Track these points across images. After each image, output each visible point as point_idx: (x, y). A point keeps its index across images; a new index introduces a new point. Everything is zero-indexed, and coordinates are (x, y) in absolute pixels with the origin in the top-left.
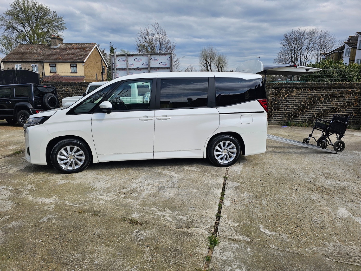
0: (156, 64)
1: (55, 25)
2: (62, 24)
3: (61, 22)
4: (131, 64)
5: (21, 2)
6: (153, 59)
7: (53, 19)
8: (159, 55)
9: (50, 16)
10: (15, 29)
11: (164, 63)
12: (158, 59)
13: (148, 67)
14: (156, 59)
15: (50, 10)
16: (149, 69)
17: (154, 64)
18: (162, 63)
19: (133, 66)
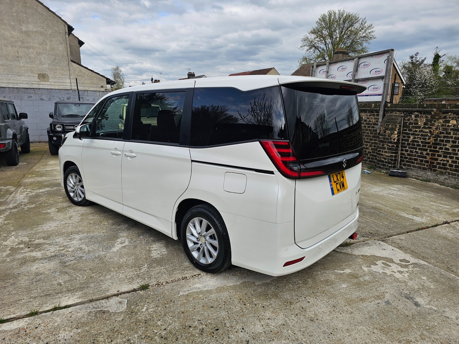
1: (361, 35)
2: (370, 33)
3: (370, 31)
4: (333, 76)
5: (327, 16)
6: (363, 64)
7: (360, 28)
9: (357, 26)
10: (316, 48)
11: (378, 70)
12: (369, 64)
14: (366, 63)
15: (358, 18)
17: (362, 73)
18: (374, 70)
19: (335, 78)
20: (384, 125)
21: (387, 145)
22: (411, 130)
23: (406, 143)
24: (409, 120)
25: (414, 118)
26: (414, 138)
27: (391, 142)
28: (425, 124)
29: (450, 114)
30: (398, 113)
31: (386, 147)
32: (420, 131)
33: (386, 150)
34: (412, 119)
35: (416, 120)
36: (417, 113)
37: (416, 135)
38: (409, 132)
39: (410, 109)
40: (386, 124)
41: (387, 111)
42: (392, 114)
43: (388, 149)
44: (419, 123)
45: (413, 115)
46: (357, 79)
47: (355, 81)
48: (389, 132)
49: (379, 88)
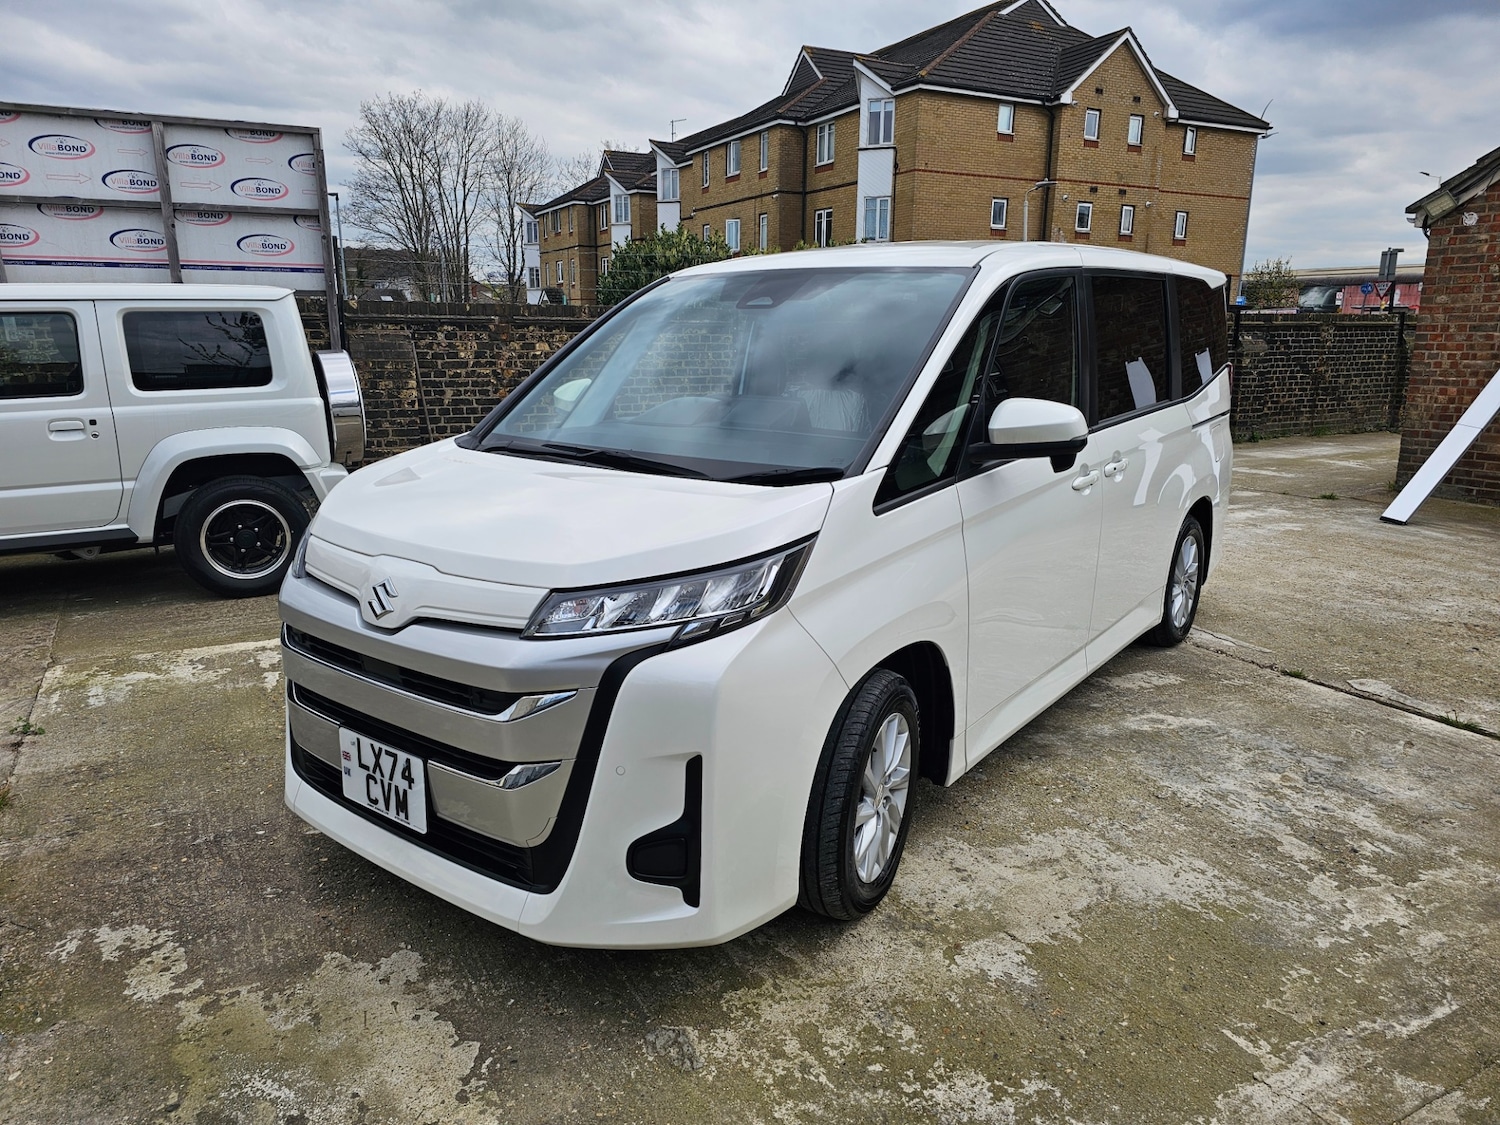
0: (213, 186)
4: (8, 169)
6: (188, 151)
11: (267, 185)
12: (219, 158)
14: (203, 152)
16: (166, 210)
17: (191, 185)
18: (252, 184)
19: (22, 182)
20: (366, 364)
21: (392, 423)
22: (443, 374)
23: (437, 408)
24: (430, 346)
25: (445, 342)
26: (459, 393)
27: (403, 413)
28: (478, 355)
29: (531, 328)
30: (390, 327)
31: (390, 430)
32: (468, 375)
33: (391, 438)
34: (439, 344)
35: (450, 345)
36: (450, 328)
37: (461, 385)
38: (437, 379)
39: (427, 316)
40: (373, 363)
41: (353, 322)
42: (371, 331)
43: (396, 433)
44: (462, 354)
45: (439, 334)
46: (180, 205)
47: (174, 210)
48: (387, 383)
49: (289, 246)
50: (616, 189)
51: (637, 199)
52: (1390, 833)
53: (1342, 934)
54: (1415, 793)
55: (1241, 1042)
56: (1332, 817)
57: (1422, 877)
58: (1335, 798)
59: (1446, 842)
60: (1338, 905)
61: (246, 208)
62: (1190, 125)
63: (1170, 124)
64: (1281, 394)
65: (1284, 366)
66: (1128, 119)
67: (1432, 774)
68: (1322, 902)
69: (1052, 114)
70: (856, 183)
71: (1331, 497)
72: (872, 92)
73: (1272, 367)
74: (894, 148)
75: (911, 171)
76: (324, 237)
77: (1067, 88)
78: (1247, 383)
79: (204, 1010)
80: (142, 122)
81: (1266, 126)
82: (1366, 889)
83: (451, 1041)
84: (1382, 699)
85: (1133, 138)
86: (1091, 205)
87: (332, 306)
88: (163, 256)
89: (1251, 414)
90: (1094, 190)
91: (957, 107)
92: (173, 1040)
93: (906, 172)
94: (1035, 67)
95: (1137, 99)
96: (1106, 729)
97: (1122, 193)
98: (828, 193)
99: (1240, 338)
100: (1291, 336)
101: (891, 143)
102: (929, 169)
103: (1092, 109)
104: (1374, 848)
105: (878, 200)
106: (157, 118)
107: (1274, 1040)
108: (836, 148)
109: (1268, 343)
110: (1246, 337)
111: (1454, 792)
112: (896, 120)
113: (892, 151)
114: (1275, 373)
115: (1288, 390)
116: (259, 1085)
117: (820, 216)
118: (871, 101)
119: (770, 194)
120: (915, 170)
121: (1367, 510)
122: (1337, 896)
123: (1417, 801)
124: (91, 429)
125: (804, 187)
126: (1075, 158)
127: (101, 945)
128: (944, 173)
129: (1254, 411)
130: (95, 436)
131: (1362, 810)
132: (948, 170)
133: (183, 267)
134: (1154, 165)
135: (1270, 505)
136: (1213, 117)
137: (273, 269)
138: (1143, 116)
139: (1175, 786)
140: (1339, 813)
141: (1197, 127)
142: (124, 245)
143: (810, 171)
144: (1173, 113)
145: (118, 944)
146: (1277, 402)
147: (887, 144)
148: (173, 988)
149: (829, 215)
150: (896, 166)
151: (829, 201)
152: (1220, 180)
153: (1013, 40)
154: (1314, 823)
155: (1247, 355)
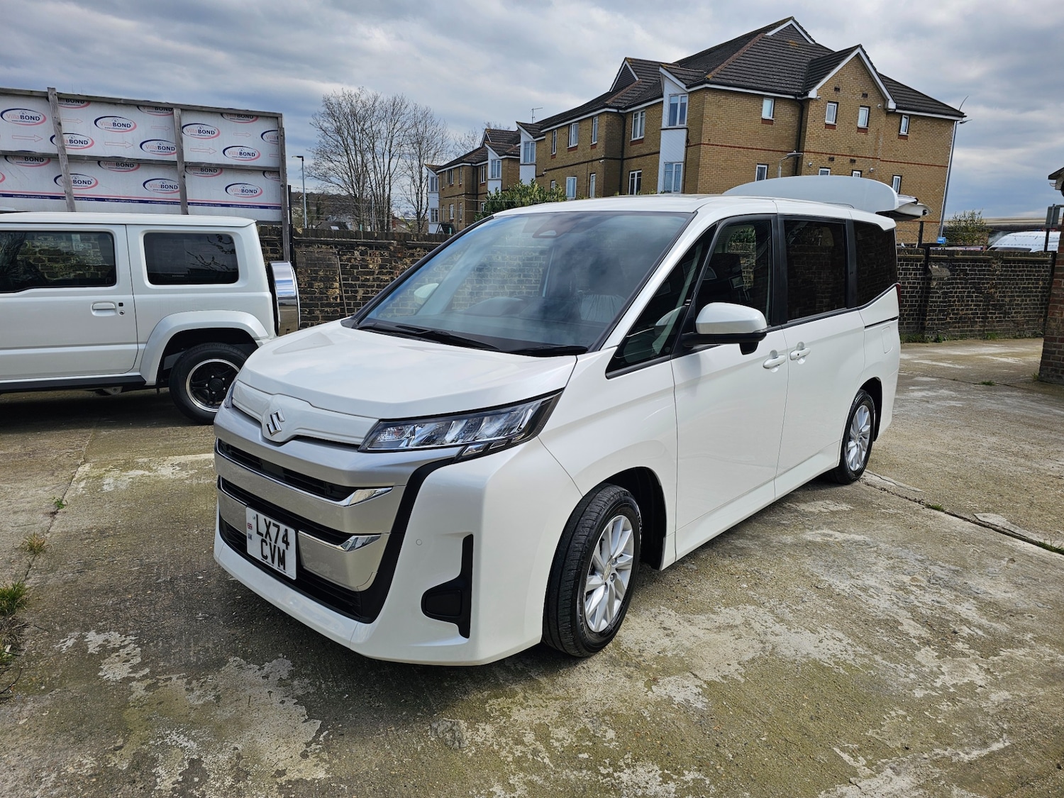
0: (211, 151)
4: (78, 138)
6: (196, 128)
8: (222, 114)
11: (246, 150)
12: (216, 133)
13: (174, 158)
14: (206, 128)
16: (181, 167)
17: (197, 149)
18: (237, 150)
19: (89, 147)
20: (306, 271)
21: (322, 312)
22: (358, 279)
23: (352, 302)
24: (349, 260)
25: (359, 257)
26: (367, 292)
27: (329, 305)
28: (381, 267)
29: (418, 249)
30: (323, 246)
31: (320, 315)
32: (374, 280)
33: (320, 321)
34: (356, 259)
35: (363, 260)
36: (363, 248)
37: (369, 287)
38: (353, 283)
39: (348, 240)
40: (311, 270)
41: (298, 243)
42: (310, 249)
43: (324, 318)
44: (371, 266)
45: (355, 252)
46: (190, 163)
47: (186, 167)
48: (319, 284)
49: (259, 192)
50: (492, 155)
51: (506, 162)
52: (984, 621)
53: (934, 689)
54: (1010, 595)
55: (846, 757)
56: (943, 608)
57: (1002, 653)
58: (948, 595)
59: (1025, 630)
60: (935, 669)
61: (232, 165)
62: (905, 114)
63: (889, 113)
64: (960, 308)
65: (962, 288)
66: (858, 109)
67: (1024, 582)
68: (924, 666)
69: (802, 106)
70: (659, 152)
71: (989, 384)
72: (673, 90)
73: (954, 288)
74: (687, 128)
75: (698, 144)
76: (282, 186)
77: (813, 87)
78: (934, 299)
79: (147, 688)
80: (168, 108)
81: (961, 115)
82: (959, 659)
83: (303, 719)
84: (998, 528)
85: (861, 123)
86: (829, 170)
87: (286, 231)
88: (177, 196)
89: (937, 322)
90: (832, 159)
91: (732, 101)
92: (125, 706)
93: (695, 145)
94: (790, 72)
95: (865, 95)
96: (789, 539)
97: (853, 161)
98: (639, 159)
99: (930, 267)
100: (968, 266)
101: (685, 125)
102: (711, 143)
103: (831, 102)
104: (970, 631)
105: (674, 165)
106: (177, 106)
107: (870, 757)
108: (646, 128)
109: (951, 271)
110: (933, 266)
111: (1038, 596)
112: (688, 109)
113: (685, 131)
114: (956, 292)
115: (966, 305)
116: (175, 738)
117: (633, 176)
118: (671, 96)
119: (598, 160)
120: (701, 144)
121: (1015, 393)
122: (937, 662)
123: (1009, 600)
124: (120, 308)
125: (622, 155)
126: (818, 136)
127: (89, 643)
128: (722, 146)
129: (938, 320)
130: (122, 313)
131: (966, 605)
132: (725, 144)
133: (189, 204)
134: (877, 142)
135: (941, 388)
136: (922, 108)
137: (248, 206)
138: (869, 107)
139: (831, 581)
140: (949, 606)
141: (910, 115)
142: (152, 189)
143: (627, 144)
144: (892, 105)
145: (99, 643)
146: (957, 314)
147: (682, 126)
148: (130, 673)
149: (639, 175)
150: (688, 141)
151: (639, 165)
152: (926, 153)
153: (775, 53)
154: (929, 611)
155: (935, 279)
